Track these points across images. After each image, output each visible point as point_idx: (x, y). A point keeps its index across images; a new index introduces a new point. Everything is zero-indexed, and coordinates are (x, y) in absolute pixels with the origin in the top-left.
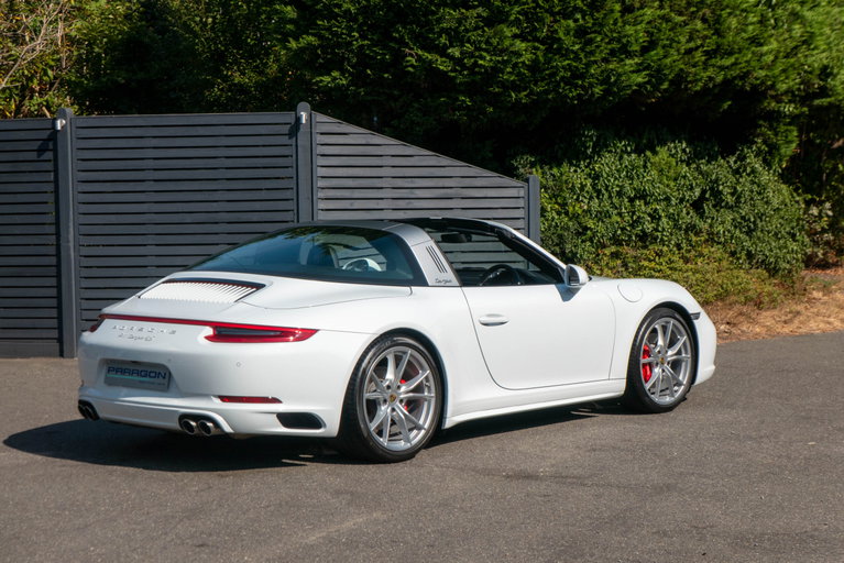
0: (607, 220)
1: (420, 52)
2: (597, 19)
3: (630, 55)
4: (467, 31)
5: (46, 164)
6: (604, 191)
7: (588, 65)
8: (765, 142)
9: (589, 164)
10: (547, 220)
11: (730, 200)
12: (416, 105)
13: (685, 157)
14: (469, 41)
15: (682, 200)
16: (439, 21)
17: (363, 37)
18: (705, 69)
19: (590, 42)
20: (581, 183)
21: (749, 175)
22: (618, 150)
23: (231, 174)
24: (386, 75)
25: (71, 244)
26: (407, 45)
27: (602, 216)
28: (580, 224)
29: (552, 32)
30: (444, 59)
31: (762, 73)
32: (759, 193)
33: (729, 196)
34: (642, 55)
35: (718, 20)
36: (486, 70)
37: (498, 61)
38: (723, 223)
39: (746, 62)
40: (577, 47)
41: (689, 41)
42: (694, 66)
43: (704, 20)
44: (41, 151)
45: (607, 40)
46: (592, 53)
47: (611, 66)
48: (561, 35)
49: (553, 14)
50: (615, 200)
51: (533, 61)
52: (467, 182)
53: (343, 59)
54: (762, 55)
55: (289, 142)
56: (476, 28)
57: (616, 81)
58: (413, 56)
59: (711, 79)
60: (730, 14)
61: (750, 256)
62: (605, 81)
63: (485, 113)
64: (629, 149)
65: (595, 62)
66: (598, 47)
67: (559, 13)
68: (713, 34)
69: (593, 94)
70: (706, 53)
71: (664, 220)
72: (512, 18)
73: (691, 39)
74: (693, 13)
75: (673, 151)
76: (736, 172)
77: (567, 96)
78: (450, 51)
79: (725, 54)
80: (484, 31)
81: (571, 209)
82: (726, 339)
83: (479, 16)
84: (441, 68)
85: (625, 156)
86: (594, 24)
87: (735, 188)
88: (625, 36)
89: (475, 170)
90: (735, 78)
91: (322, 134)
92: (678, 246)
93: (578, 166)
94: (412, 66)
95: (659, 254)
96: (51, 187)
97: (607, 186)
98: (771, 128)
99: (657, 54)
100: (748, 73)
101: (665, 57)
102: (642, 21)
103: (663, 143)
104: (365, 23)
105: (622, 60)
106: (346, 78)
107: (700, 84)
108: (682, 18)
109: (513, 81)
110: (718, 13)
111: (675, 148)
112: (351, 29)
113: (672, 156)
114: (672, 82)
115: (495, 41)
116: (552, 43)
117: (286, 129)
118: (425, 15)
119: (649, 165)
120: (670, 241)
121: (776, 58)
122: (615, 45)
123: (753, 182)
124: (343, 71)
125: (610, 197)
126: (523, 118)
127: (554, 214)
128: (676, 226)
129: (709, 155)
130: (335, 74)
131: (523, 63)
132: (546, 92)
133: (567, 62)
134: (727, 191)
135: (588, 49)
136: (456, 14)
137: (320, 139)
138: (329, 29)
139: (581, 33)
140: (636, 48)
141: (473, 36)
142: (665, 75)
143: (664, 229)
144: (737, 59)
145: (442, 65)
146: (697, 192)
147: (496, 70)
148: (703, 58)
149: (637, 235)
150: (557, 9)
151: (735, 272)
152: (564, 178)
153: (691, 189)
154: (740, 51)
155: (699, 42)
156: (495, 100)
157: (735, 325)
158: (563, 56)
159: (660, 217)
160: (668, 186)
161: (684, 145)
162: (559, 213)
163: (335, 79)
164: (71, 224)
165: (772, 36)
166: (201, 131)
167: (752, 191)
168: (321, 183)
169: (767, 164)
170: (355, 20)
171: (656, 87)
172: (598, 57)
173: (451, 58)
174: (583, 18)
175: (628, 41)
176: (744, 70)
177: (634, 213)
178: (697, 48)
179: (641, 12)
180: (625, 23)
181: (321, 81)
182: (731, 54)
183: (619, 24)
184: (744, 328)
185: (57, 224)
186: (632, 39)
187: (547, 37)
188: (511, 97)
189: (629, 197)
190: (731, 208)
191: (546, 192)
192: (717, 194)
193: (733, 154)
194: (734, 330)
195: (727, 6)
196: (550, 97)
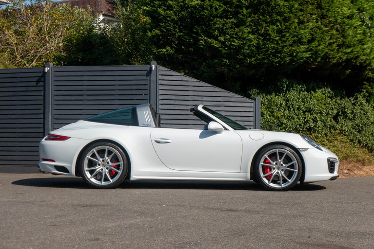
0: (293, 120)
1: (206, 38)
2: (287, 26)
3: (302, 43)
4: (227, 29)
5: (40, 87)
6: (291, 107)
7: (283, 47)
8: (367, 92)
9: (285, 95)
10: (264, 118)
11: (351, 116)
12: (204, 63)
13: (329, 95)
14: (228, 34)
15: (328, 114)
16: (215, 24)
17: (180, 31)
18: (338, 53)
19: (284, 36)
20: (280, 103)
21: (359, 105)
22: (298, 90)
23: (121, 92)
24: (191, 49)
25: (50, 123)
26: (200, 35)
27: (290, 118)
28: (279, 121)
29: (266, 31)
30: (217, 42)
31: (364, 57)
32: (364, 114)
33: (350, 114)
34: (308, 45)
35: (344, 31)
36: (236, 48)
37: (242, 44)
38: (347, 126)
39: (357, 51)
40: (278, 38)
41: (330, 39)
42: (332, 51)
43: (337, 30)
44: (38, 82)
45: (291, 36)
46: (285, 42)
47: (294, 48)
48: (270, 32)
49: (267, 23)
50: (296, 111)
51: (258, 44)
52: (227, 99)
53: (172, 41)
54: (364, 49)
55: (147, 78)
56: (231, 28)
57: (296, 55)
58: (203, 40)
59: (340, 58)
60: (349, 28)
61: (359, 142)
62: (291, 55)
63: (236, 69)
64: (303, 89)
65: (286, 46)
66: (287, 39)
67: (269, 22)
68: (341, 37)
69: (285, 61)
70: (338, 45)
71: (319, 122)
72: (248, 24)
73: (331, 39)
74: (332, 26)
75: (324, 92)
76: (354, 104)
77: (273, 62)
78: (219, 38)
79: (347, 47)
80: (235, 29)
81: (276, 114)
82: (347, 176)
83: (232, 22)
84: (215, 45)
85: (302, 92)
86: (286, 28)
87: (353, 111)
88: (300, 34)
89: (231, 94)
90: (352, 59)
91: (162, 75)
92: (326, 135)
93: (280, 96)
94: (202, 45)
95: (317, 137)
96: (42, 98)
97: (293, 105)
98: (370, 85)
99: (315, 44)
100: (358, 57)
101: (319, 45)
102: (308, 28)
103: (319, 88)
104: (181, 25)
105: (299, 46)
106: (173, 50)
107: (335, 60)
108: (326, 29)
109: (248, 53)
110: (344, 27)
111: (325, 91)
112: (175, 28)
113: (324, 94)
114: (322, 58)
115: (240, 34)
116: (266, 36)
117: (145, 73)
118: (208, 21)
119: (312, 97)
120: (322, 132)
121: (371, 51)
122: (296, 39)
123: (361, 109)
124: (171, 47)
125: (294, 110)
126: (253, 71)
127: (268, 116)
128: (325, 125)
129: (341, 96)
130: (168, 48)
131: (253, 45)
132: (264, 59)
133: (273, 45)
134: (349, 112)
135: (283, 39)
136: (222, 21)
137: (160, 77)
138: (165, 27)
139: (279, 32)
140: (305, 40)
141: (230, 31)
142: (319, 54)
143: (319, 126)
144: (352, 50)
145: (216, 44)
146: (335, 111)
147: (241, 47)
148: (337, 48)
149: (306, 128)
150: (268, 20)
151: (353, 149)
152: (273, 100)
153: (333, 109)
154: (354, 45)
155: (335, 41)
156: (240, 62)
157: (351, 170)
158: (271, 42)
159: (317, 121)
160: (321, 107)
161: (329, 90)
162: (270, 116)
163: (167, 50)
164: (50, 114)
165: (369, 41)
166: (108, 73)
167: (361, 113)
168: (161, 97)
169: (368, 101)
170: (177, 23)
171: (315, 60)
172: (287, 43)
173: (220, 41)
174: (281, 25)
175: (301, 37)
176: (356, 55)
177: (305, 118)
178: (334, 43)
179: (307, 24)
180: (300, 29)
181: (162, 51)
182: (350, 47)
183: (297, 29)
184: (356, 172)
185: (44, 114)
186: (303, 36)
187: (264, 33)
188: (247, 60)
189: (303, 111)
190: (351, 120)
191: (264, 106)
192: (344, 113)
193: (353, 97)
194: (351, 173)
195: (348, 25)
196: (265, 61)
